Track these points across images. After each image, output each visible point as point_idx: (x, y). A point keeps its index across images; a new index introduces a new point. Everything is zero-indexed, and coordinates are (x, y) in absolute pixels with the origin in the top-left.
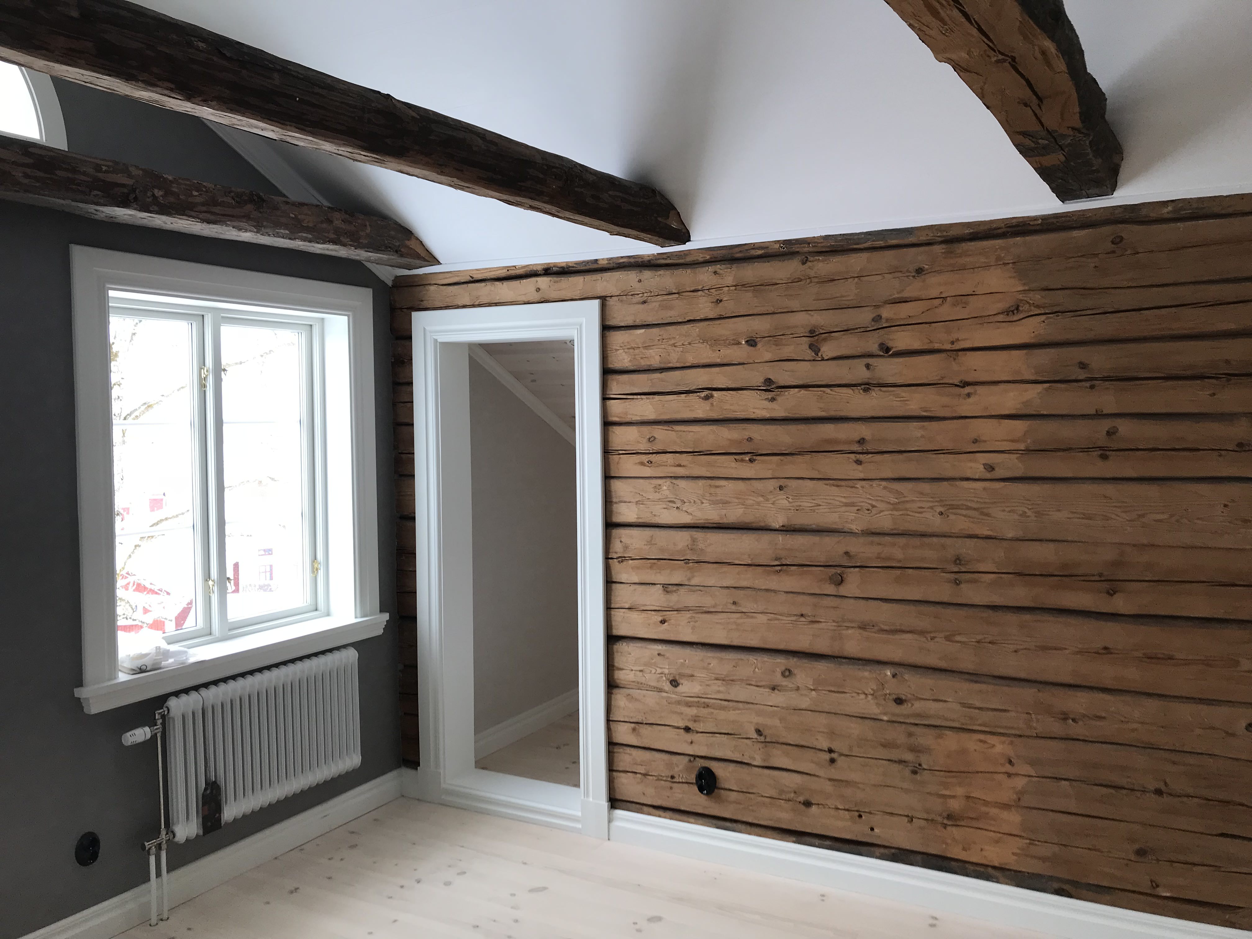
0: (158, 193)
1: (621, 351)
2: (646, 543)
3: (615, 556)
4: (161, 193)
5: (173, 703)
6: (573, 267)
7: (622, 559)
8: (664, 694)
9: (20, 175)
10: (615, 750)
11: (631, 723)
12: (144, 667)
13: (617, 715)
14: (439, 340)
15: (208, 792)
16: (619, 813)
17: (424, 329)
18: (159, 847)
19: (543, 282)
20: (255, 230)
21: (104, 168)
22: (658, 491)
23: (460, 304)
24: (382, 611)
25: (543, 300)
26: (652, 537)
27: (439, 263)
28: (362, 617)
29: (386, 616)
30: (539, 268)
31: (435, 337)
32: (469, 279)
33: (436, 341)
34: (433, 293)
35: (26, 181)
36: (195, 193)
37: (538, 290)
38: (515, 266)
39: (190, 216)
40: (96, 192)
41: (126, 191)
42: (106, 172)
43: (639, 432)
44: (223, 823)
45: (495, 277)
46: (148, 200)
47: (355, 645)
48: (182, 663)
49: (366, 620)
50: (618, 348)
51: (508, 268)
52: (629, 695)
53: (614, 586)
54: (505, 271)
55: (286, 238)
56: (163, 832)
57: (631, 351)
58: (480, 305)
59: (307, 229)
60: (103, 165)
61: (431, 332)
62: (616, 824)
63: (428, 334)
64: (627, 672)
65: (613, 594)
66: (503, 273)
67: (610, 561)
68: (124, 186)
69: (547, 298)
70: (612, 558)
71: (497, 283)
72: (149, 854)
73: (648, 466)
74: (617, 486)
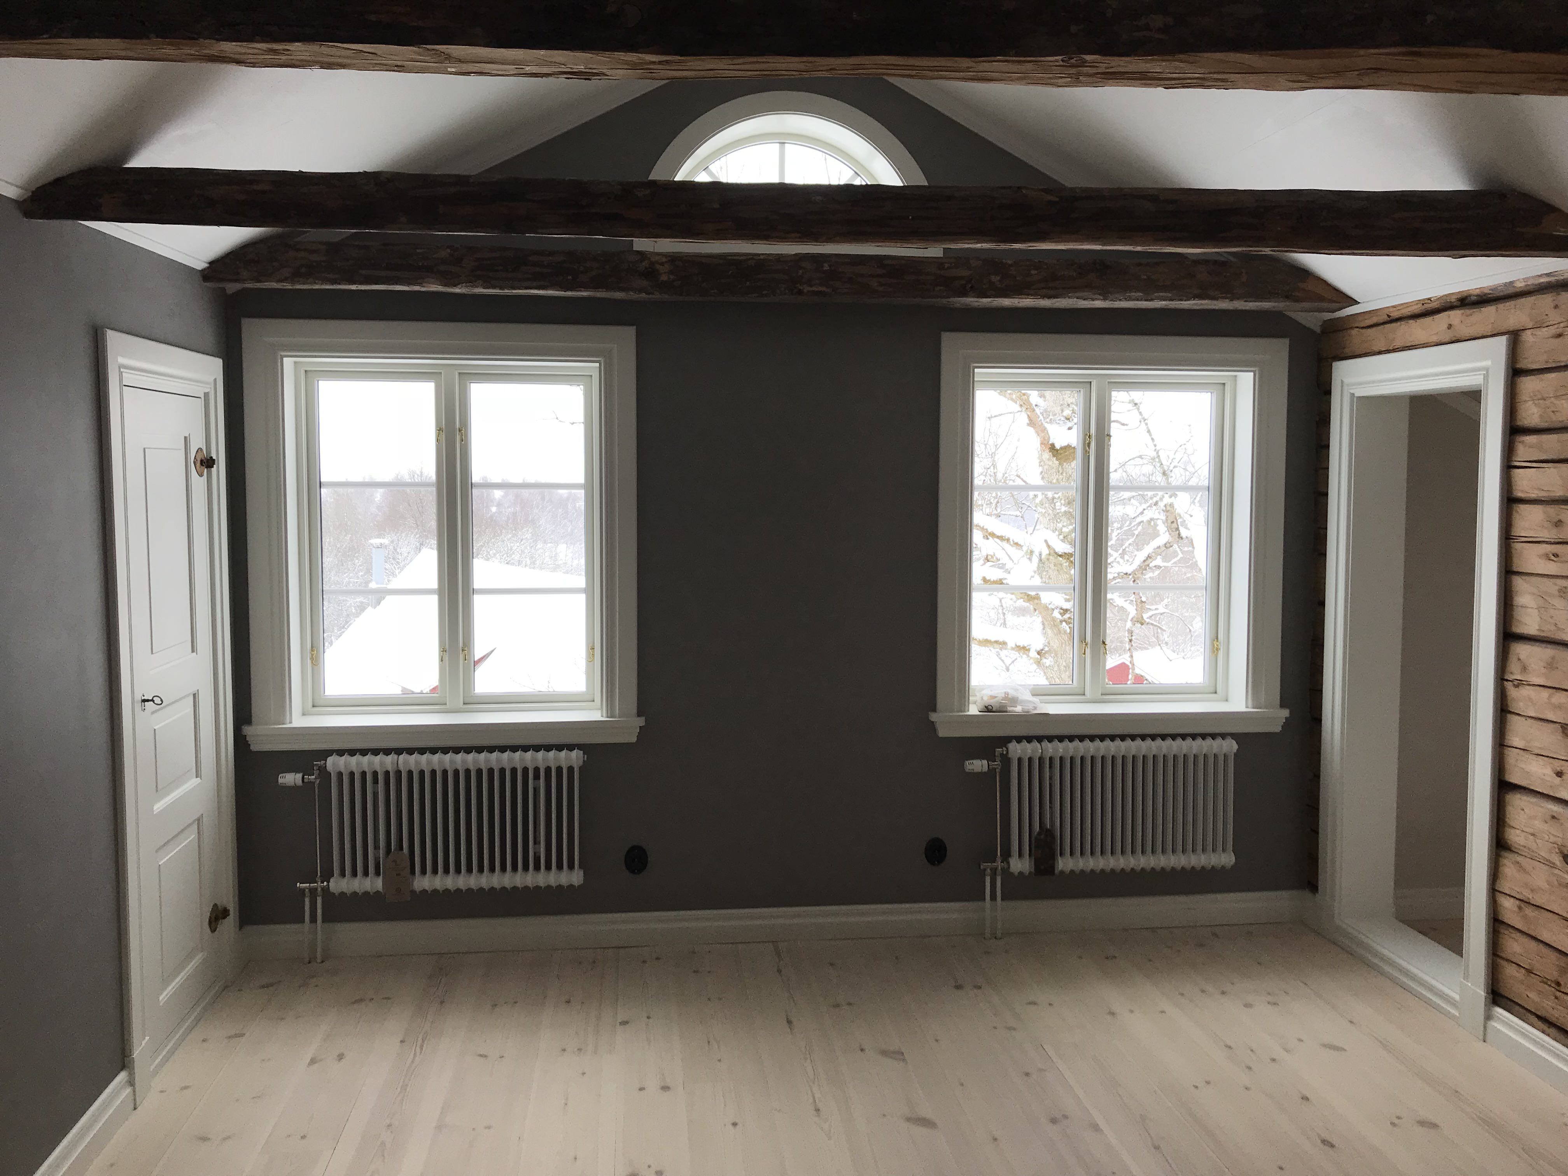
0: (995, 279)
1: (1530, 403)
2: (1545, 665)
3: (1511, 677)
4: (998, 278)
5: (1013, 746)
6: (1490, 294)
7: (1519, 684)
8: (1556, 871)
9: (876, 284)
10: (1502, 931)
11: (1517, 899)
12: (990, 707)
13: (1505, 885)
14: (1357, 395)
15: (1042, 837)
16: (1499, 1011)
17: (1342, 382)
18: (994, 871)
19: (1455, 316)
20: (1102, 298)
21: (946, 266)
22: (1563, 595)
23: (1376, 349)
24: (1282, 705)
25: (1454, 339)
26: (1553, 658)
27: (1356, 302)
28: (1253, 708)
29: (1286, 713)
30: (1453, 299)
31: (1352, 391)
32: (1386, 318)
33: (1353, 395)
34: (1356, 338)
35: (881, 289)
36: (1033, 272)
37: (1450, 326)
38: (1429, 299)
39: (1028, 295)
40: (938, 288)
41: (963, 282)
42: (948, 268)
43: (1544, 512)
44: (1056, 872)
45: (1409, 314)
46: (984, 287)
47: (1234, 736)
48: (1028, 712)
49: (1258, 712)
50: (1527, 399)
51: (1423, 302)
52: (1518, 863)
53: (1509, 716)
54: (1420, 305)
55: (1141, 300)
56: (999, 859)
57: (1541, 402)
58: (1395, 350)
59: (1164, 288)
60: (946, 263)
61: (1348, 385)
62: (1494, 1024)
63: (1345, 388)
64: (1518, 832)
65: (1508, 727)
66: (1417, 309)
67: (1506, 683)
68: (962, 278)
69: (1458, 336)
70: (1507, 680)
71: (1411, 321)
72: (985, 875)
73: (1553, 560)
74: (1519, 583)
